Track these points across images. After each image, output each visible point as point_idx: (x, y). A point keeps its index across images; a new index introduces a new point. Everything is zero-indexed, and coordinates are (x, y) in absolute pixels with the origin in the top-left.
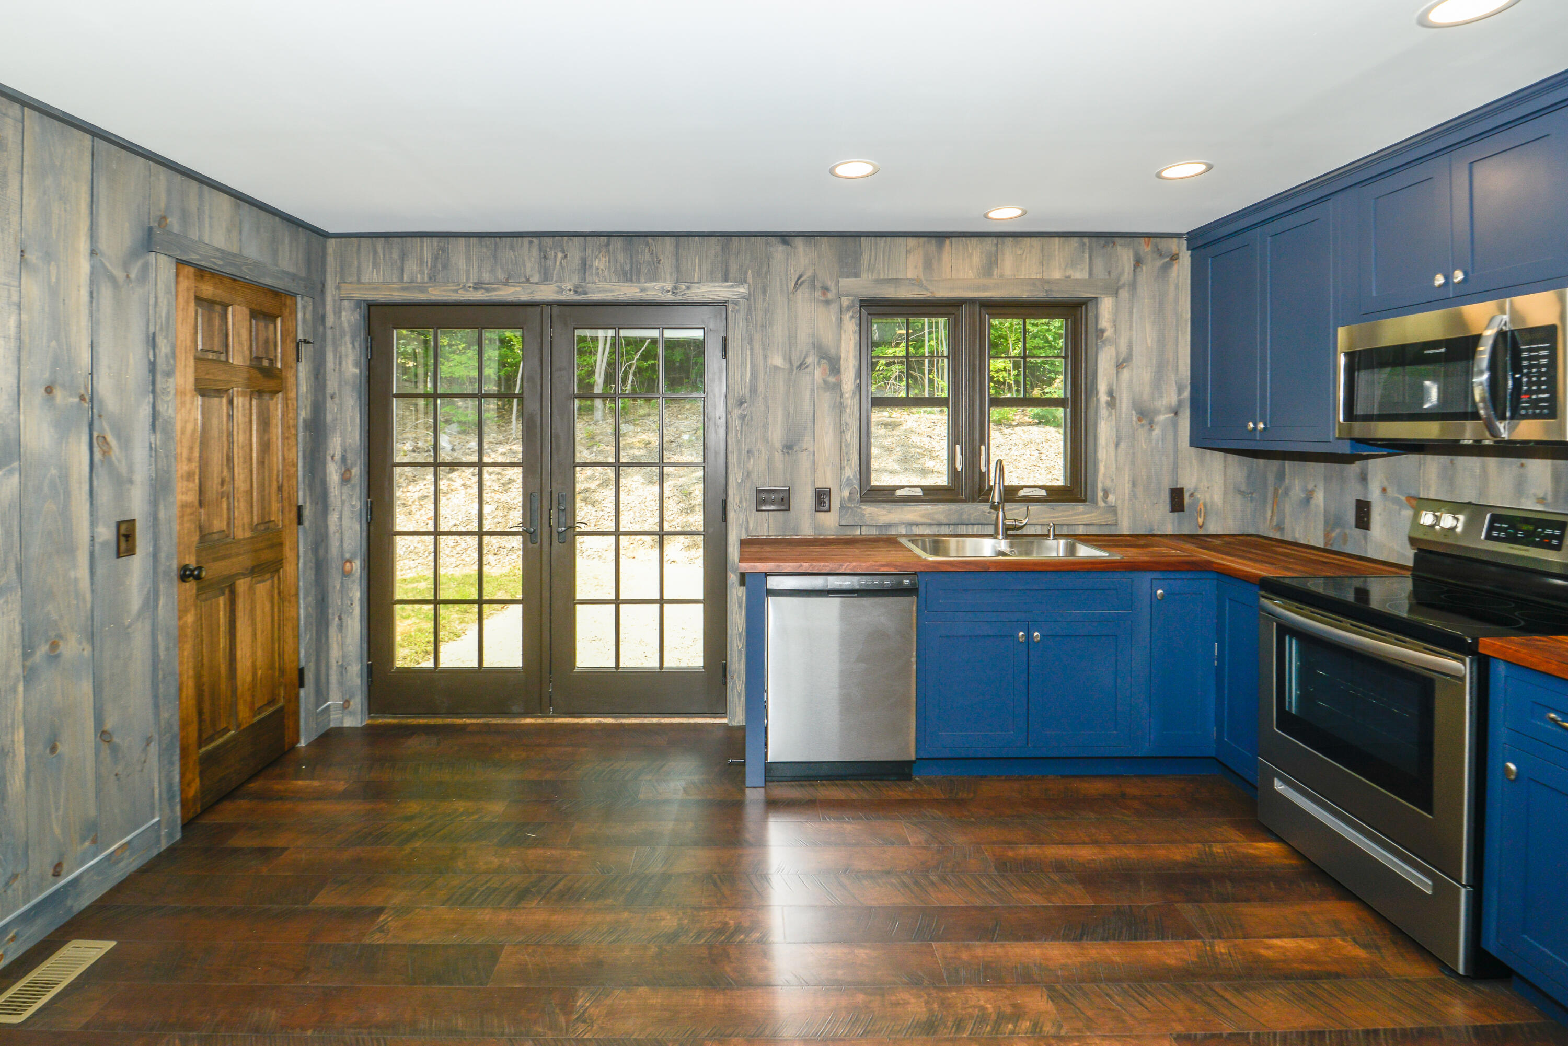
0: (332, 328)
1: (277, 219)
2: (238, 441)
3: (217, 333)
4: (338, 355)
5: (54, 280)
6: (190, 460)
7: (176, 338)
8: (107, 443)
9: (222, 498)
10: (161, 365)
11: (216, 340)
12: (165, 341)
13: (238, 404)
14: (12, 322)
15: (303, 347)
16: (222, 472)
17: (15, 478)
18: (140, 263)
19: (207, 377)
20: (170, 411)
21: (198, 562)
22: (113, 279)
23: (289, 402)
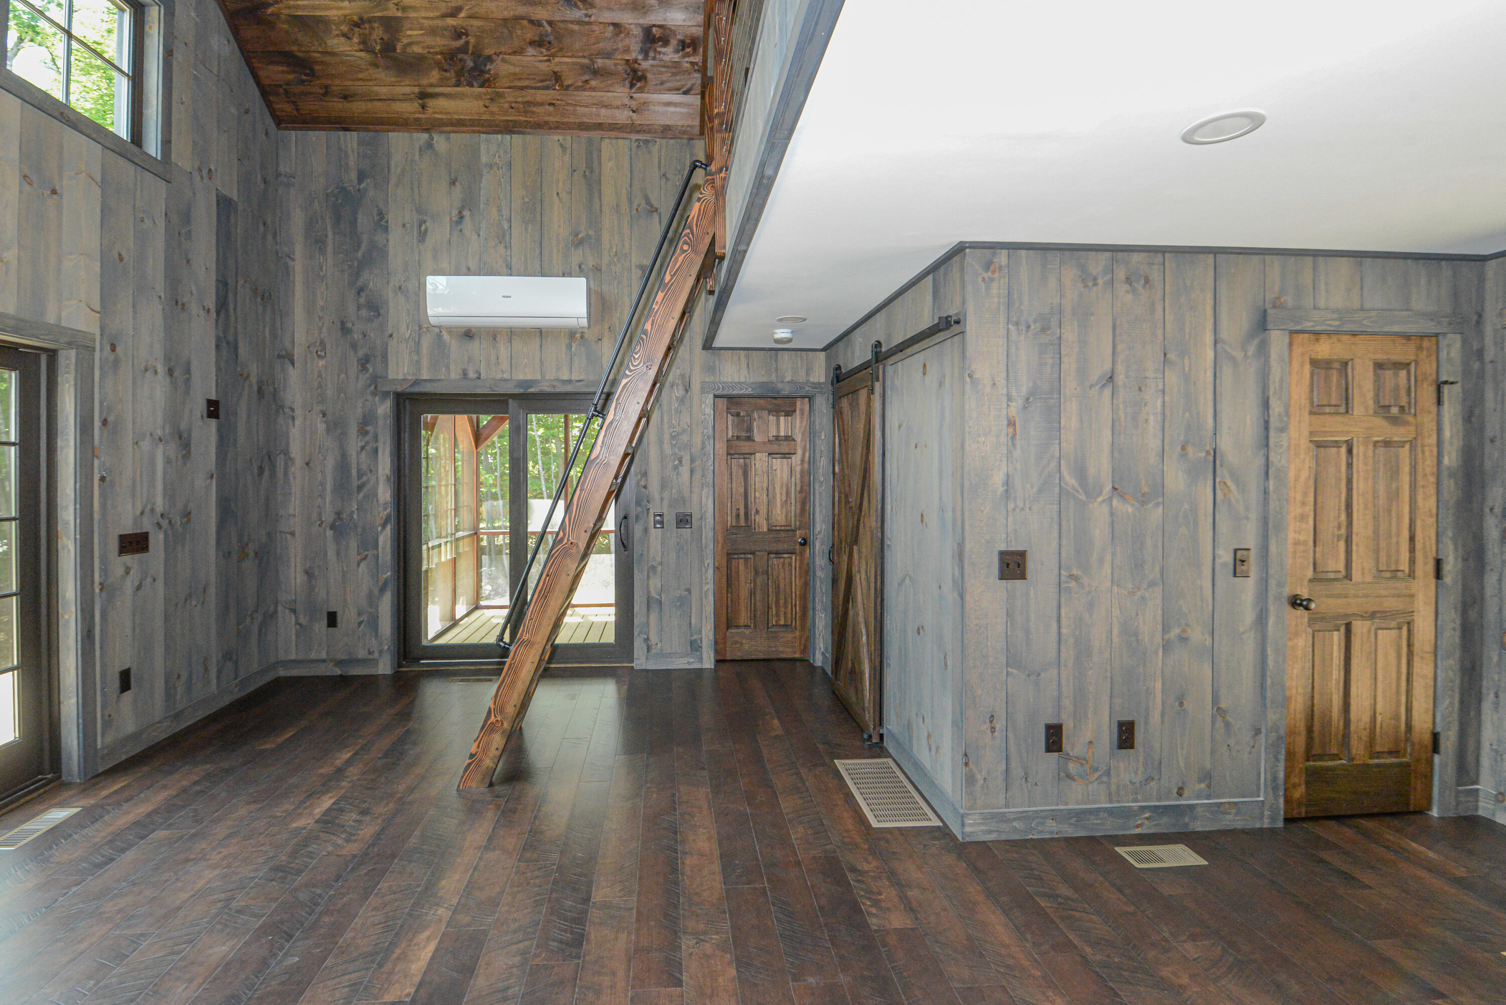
0: (1492, 362)
1: (1409, 261)
2: (1358, 489)
3: (1334, 388)
4: (1500, 392)
5: (1187, 369)
6: (1303, 504)
7: (1290, 397)
8: (1228, 487)
9: (1338, 541)
10: (1274, 422)
11: (1334, 395)
12: (1279, 402)
13: (1358, 453)
14: (1159, 403)
15: (1446, 389)
16: (1339, 516)
17: (1160, 510)
18: (1256, 342)
19: (1323, 429)
20: (1283, 461)
21: (1310, 594)
22: (1233, 359)
23: (1426, 448)
